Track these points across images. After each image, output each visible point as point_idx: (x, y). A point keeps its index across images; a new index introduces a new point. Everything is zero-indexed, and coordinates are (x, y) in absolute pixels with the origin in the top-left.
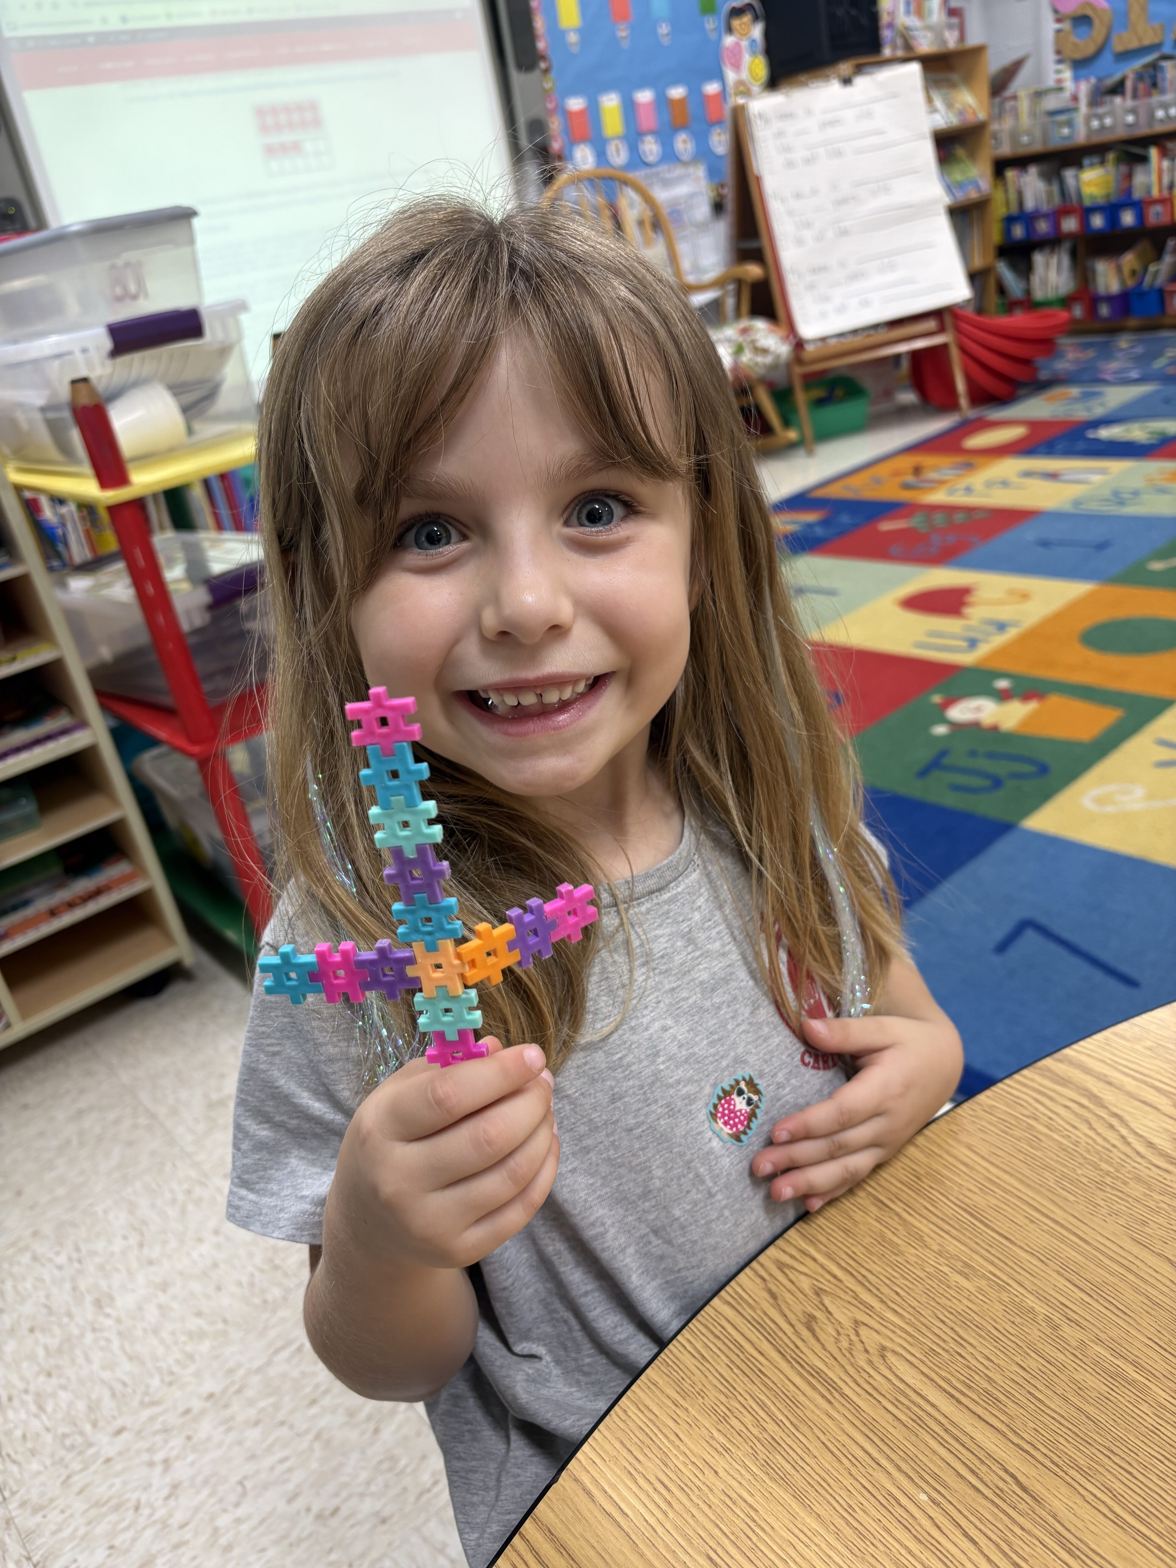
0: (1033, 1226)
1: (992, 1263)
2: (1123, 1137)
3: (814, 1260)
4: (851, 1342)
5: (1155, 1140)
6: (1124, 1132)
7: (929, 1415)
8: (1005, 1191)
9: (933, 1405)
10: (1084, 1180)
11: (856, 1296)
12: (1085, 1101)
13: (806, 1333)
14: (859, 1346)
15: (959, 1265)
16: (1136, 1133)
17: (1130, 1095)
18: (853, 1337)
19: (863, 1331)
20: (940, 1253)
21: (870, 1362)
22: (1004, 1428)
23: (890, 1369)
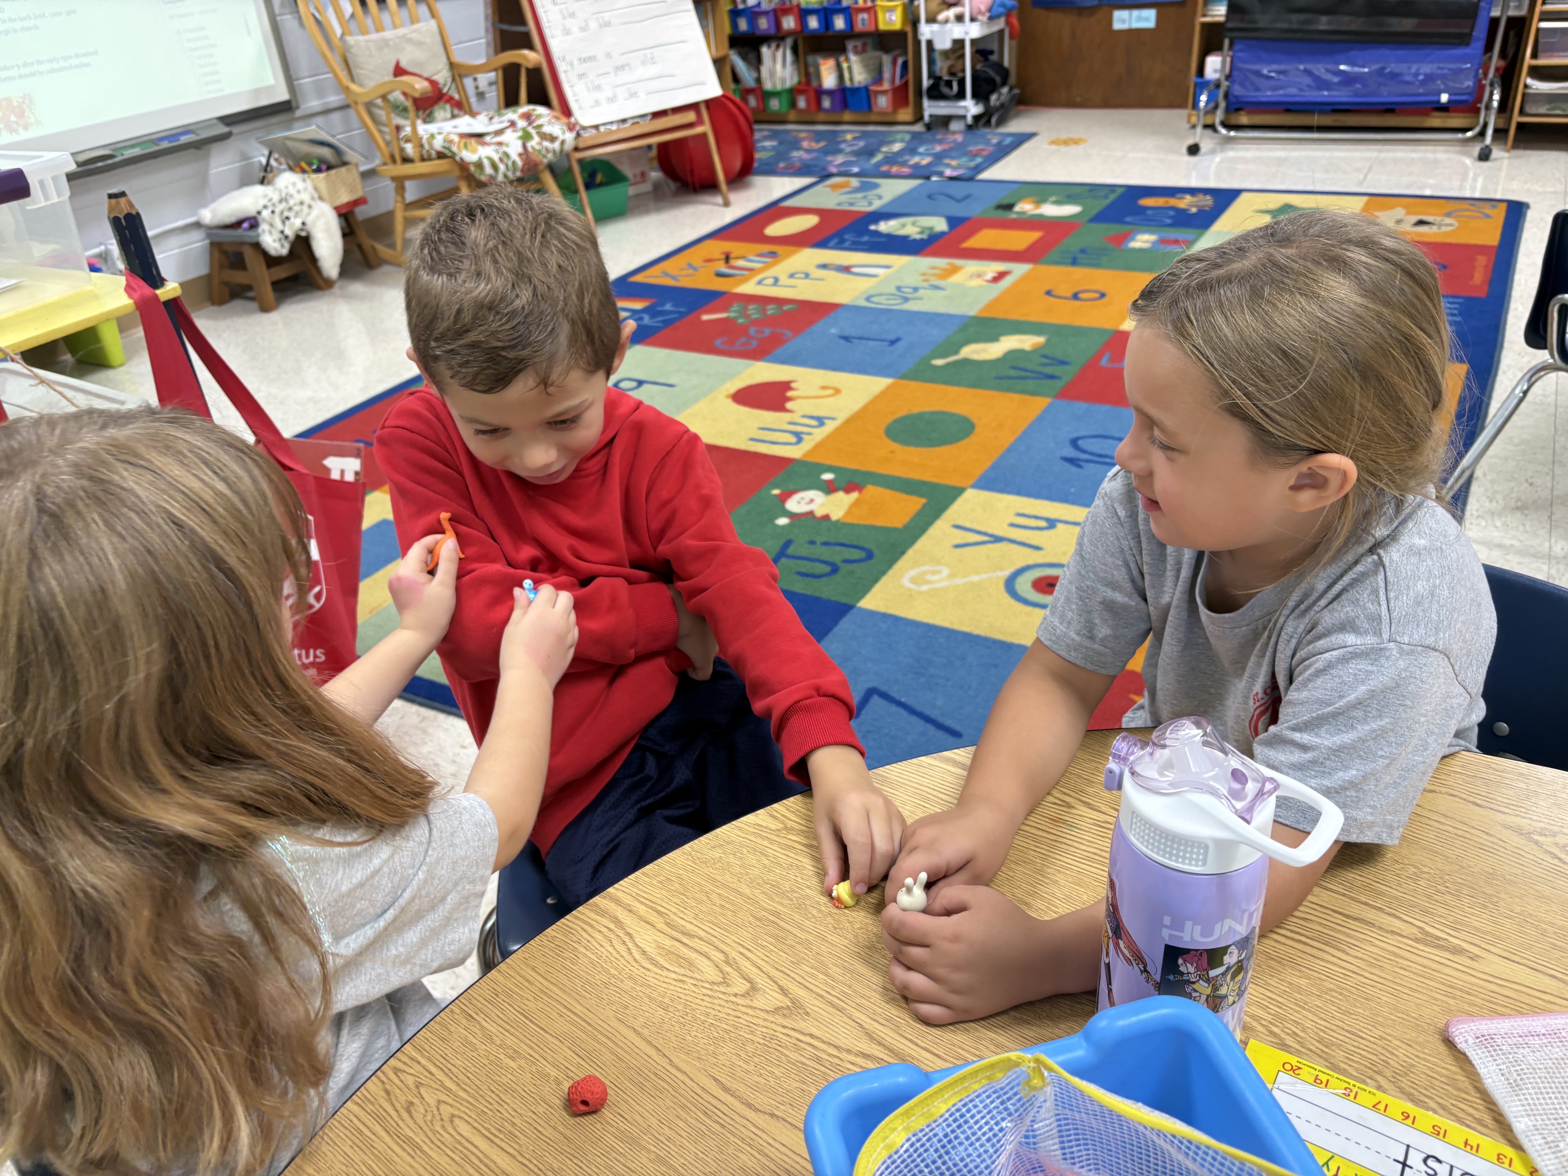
0: (561, 1019)
1: (531, 1048)
2: (629, 949)
3: (419, 1063)
4: (433, 1116)
5: (647, 949)
6: (630, 945)
7: (473, 1153)
8: (549, 997)
9: (476, 1147)
10: (599, 983)
11: (442, 1084)
12: (612, 926)
13: (405, 1115)
14: (438, 1118)
15: (510, 1052)
16: (637, 945)
17: (641, 918)
18: (436, 1112)
19: (443, 1107)
20: (500, 1046)
21: (443, 1127)
22: (516, 1153)
23: (455, 1129)
